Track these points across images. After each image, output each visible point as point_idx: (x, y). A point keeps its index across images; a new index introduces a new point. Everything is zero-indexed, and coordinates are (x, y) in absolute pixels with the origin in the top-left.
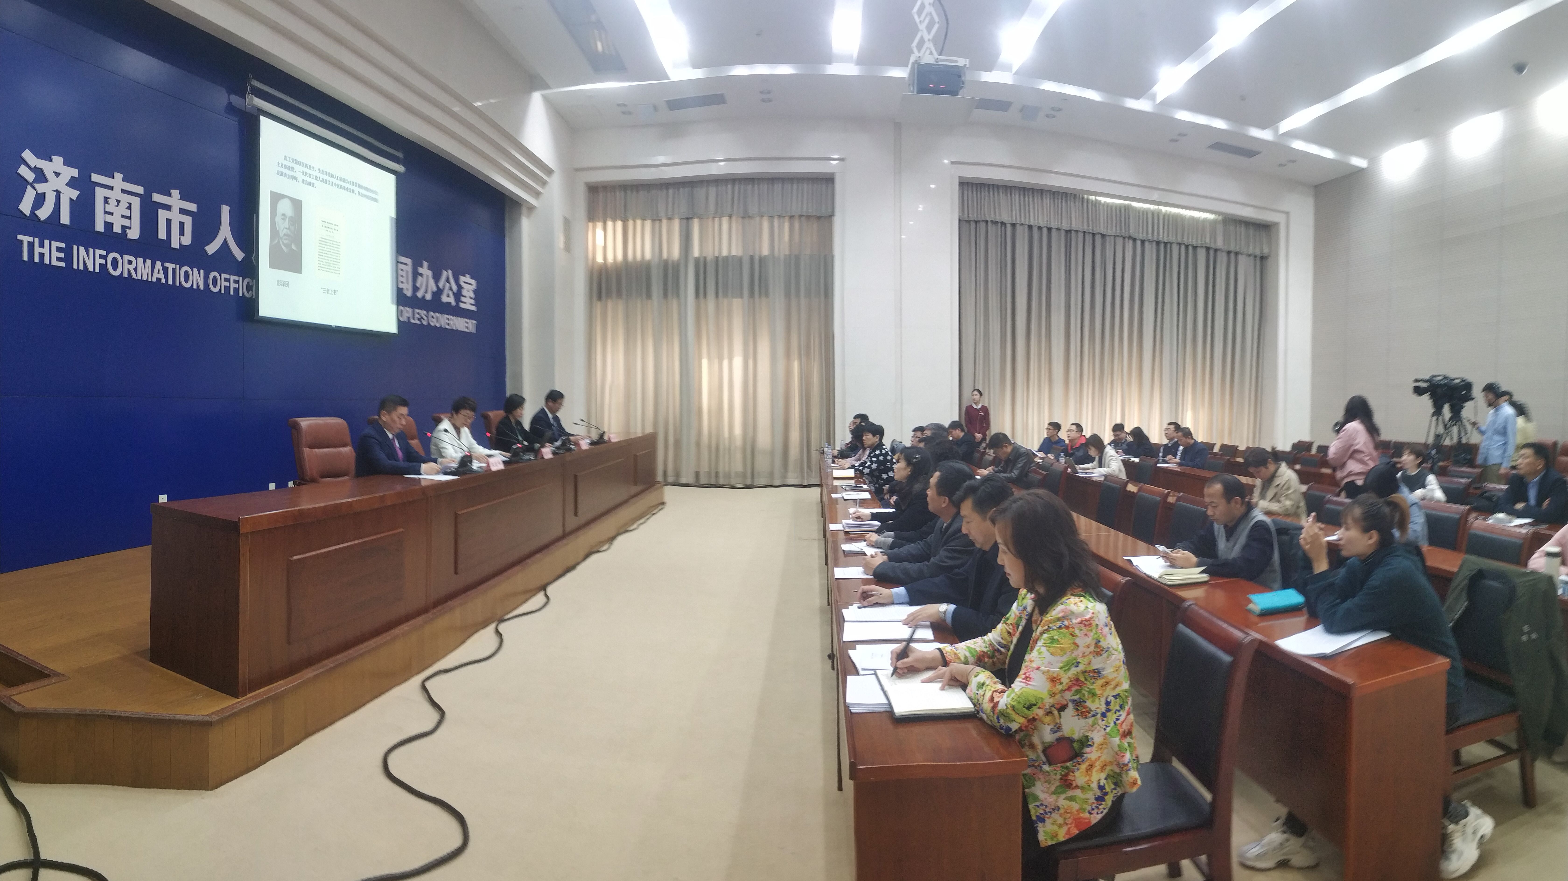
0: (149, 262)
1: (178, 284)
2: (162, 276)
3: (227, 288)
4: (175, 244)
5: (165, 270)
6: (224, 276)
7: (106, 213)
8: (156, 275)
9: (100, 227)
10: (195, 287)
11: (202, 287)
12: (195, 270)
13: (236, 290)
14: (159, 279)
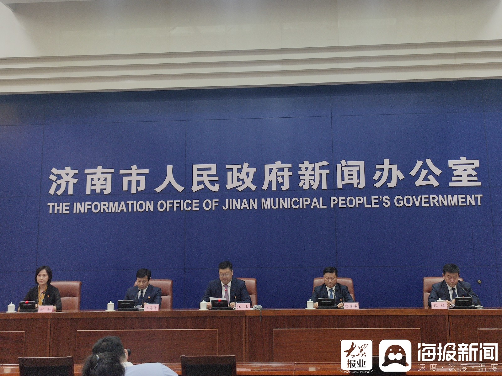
0: (116, 203)
1: (135, 210)
2: (124, 209)
3: (171, 208)
4: (134, 191)
5: (127, 206)
6: (168, 202)
7: (92, 185)
8: (121, 208)
9: (88, 192)
10: (147, 210)
11: (152, 210)
12: (148, 202)
13: (178, 208)
14: (122, 210)
